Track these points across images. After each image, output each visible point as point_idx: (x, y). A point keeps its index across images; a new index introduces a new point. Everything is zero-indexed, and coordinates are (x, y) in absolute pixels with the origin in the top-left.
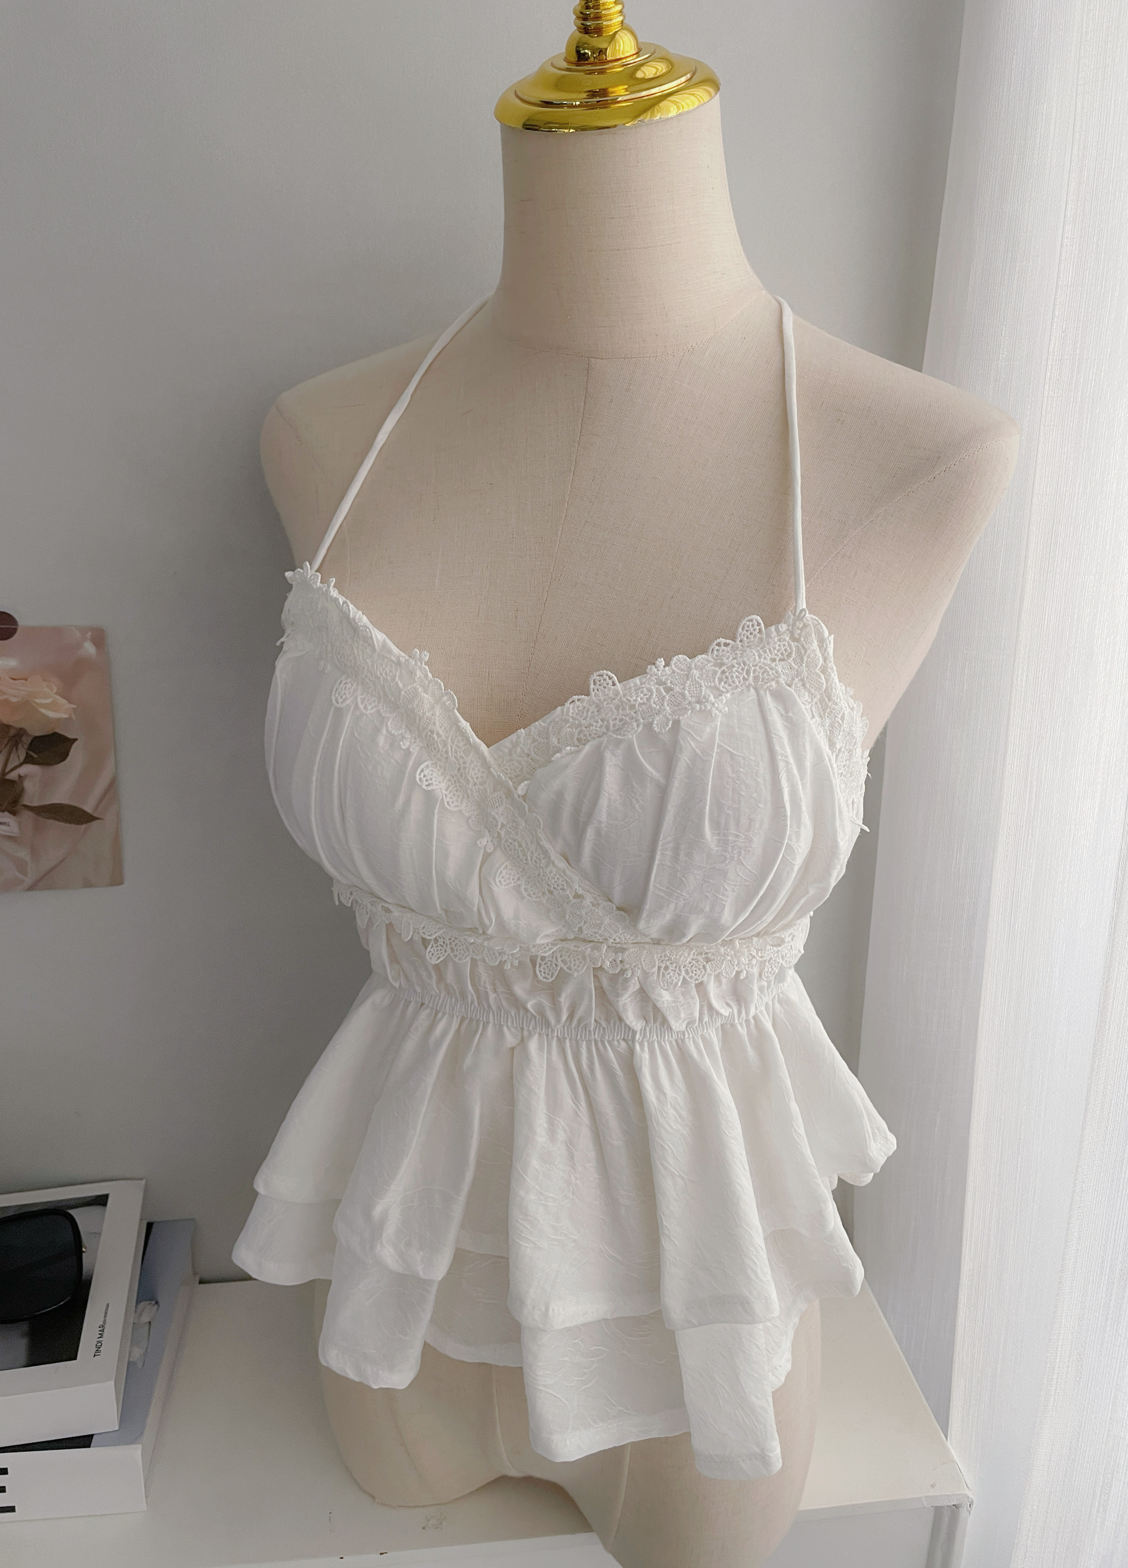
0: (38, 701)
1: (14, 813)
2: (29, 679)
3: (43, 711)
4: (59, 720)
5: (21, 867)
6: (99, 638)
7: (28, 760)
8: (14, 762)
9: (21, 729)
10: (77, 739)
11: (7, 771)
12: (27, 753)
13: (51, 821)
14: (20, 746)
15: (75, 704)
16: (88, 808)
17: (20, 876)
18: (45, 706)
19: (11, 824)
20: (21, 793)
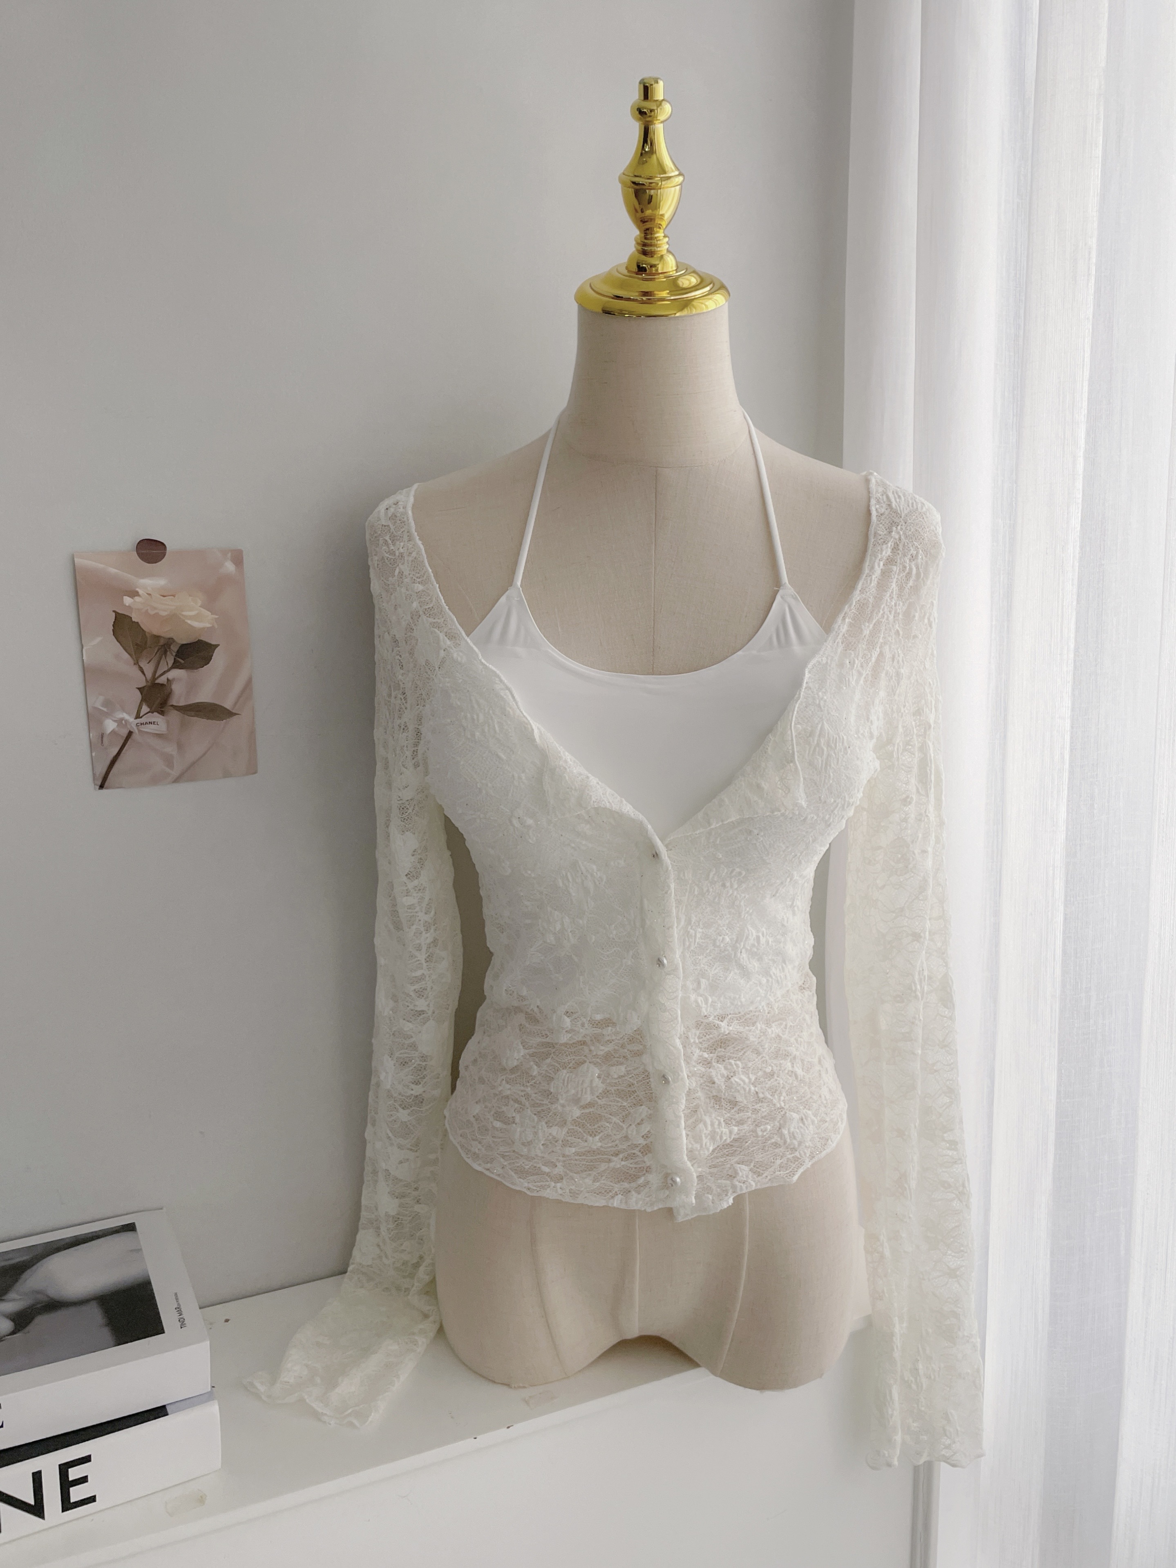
0: (184, 613)
1: (162, 713)
2: (176, 596)
3: (189, 622)
4: (203, 628)
5: (169, 761)
6: (238, 558)
7: (176, 665)
8: (163, 667)
9: (169, 639)
10: (218, 645)
11: (157, 676)
12: (175, 659)
13: (195, 718)
14: (168, 653)
15: (216, 615)
16: (228, 705)
17: (167, 770)
18: (191, 618)
19: (159, 723)
20: (169, 695)
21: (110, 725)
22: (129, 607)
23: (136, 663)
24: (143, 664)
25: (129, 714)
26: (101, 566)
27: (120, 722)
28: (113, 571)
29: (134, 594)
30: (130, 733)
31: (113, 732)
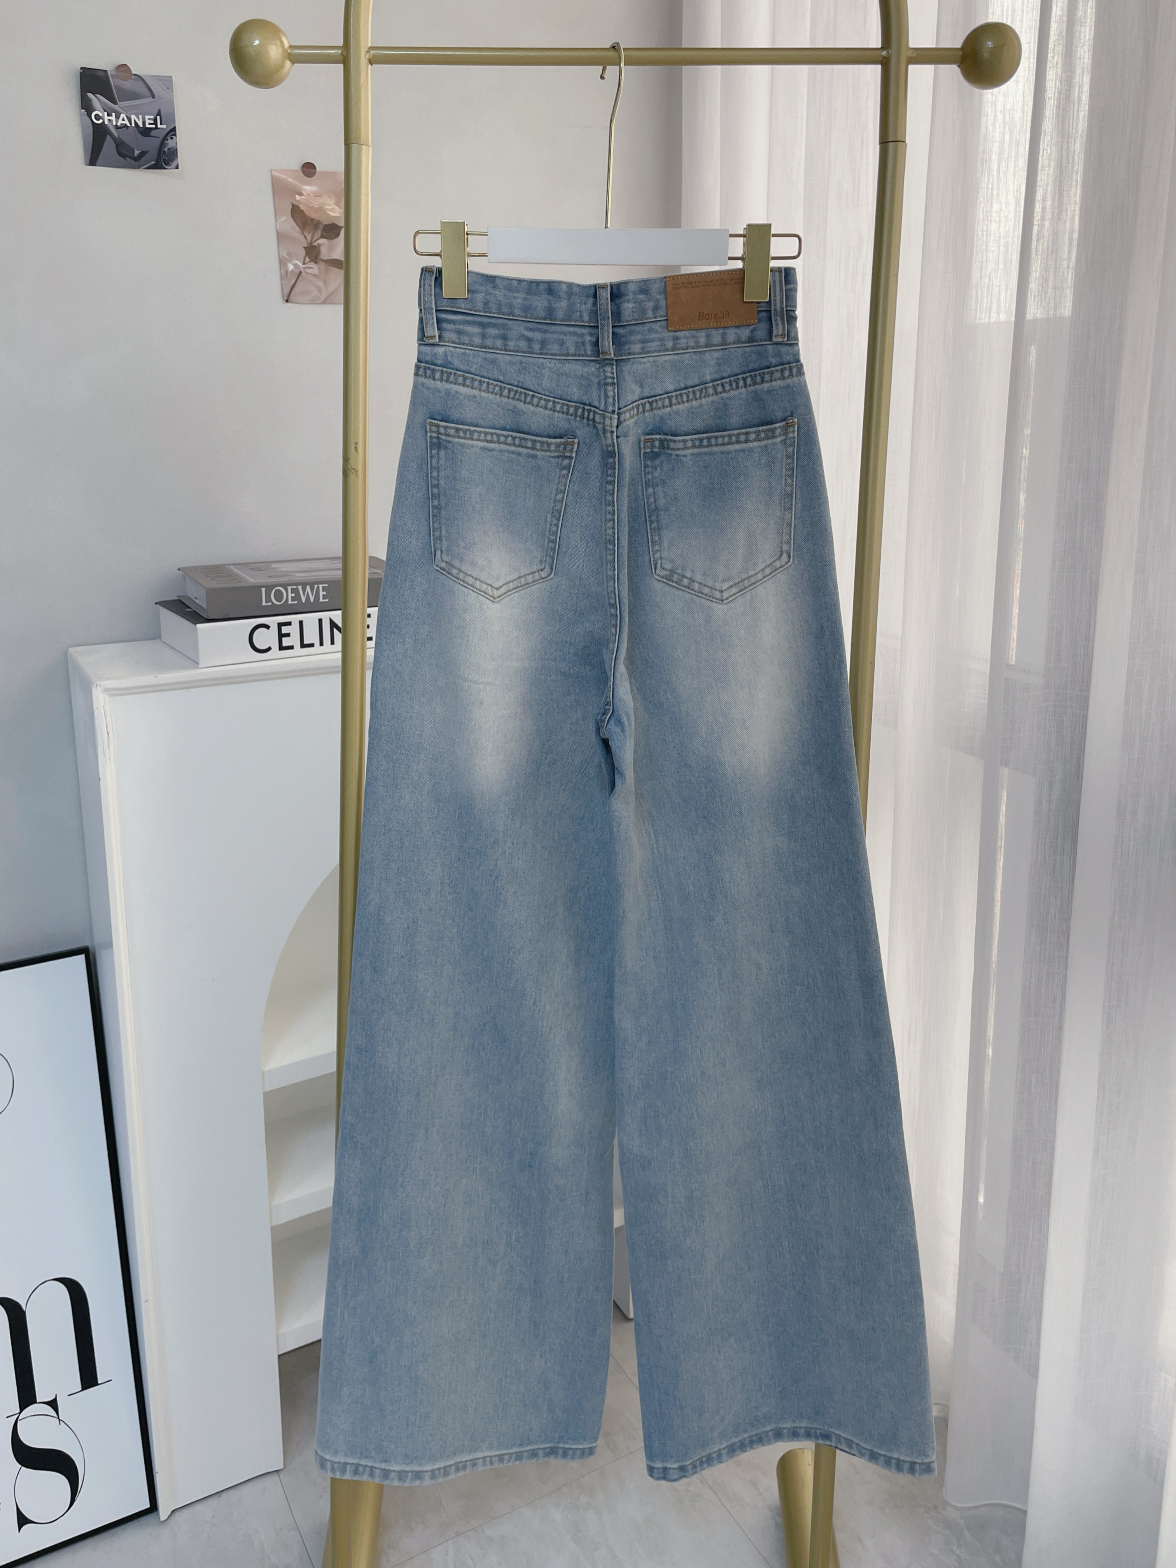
0: (326, 207)
1: (316, 262)
2: (322, 197)
3: (328, 212)
4: (335, 217)
5: (319, 290)
7: (322, 237)
8: (316, 237)
9: (318, 221)
11: (313, 240)
12: (321, 233)
13: (332, 267)
14: (318, 229)
15: (341, 210)
17: (320, 295)
18: (329, 210)
19: (314, 269)
20: (319, 252)
21: (291, 267)
22: (298, 201)
23: (303, 233)
24: (306, 234)
25: (300, 262)
26: (284, 177)
27: (295, 265)
28: (290, 180)
29: (301, 194)
30: (301, 272)
31: (292, 270)
